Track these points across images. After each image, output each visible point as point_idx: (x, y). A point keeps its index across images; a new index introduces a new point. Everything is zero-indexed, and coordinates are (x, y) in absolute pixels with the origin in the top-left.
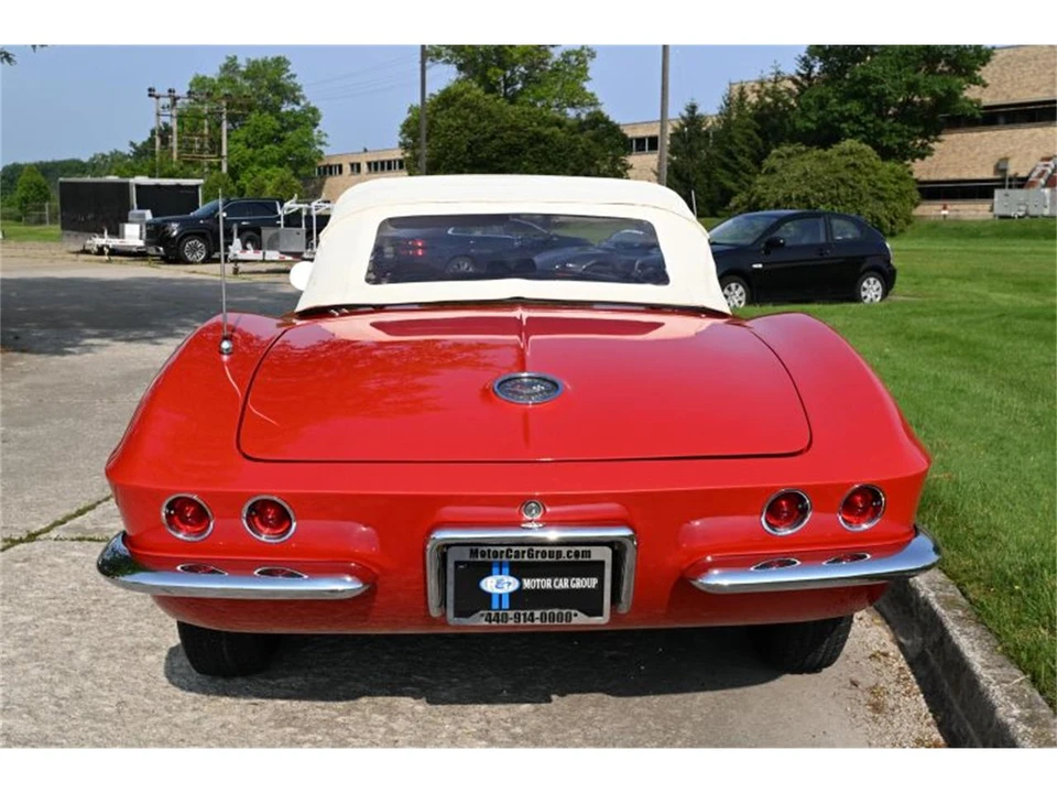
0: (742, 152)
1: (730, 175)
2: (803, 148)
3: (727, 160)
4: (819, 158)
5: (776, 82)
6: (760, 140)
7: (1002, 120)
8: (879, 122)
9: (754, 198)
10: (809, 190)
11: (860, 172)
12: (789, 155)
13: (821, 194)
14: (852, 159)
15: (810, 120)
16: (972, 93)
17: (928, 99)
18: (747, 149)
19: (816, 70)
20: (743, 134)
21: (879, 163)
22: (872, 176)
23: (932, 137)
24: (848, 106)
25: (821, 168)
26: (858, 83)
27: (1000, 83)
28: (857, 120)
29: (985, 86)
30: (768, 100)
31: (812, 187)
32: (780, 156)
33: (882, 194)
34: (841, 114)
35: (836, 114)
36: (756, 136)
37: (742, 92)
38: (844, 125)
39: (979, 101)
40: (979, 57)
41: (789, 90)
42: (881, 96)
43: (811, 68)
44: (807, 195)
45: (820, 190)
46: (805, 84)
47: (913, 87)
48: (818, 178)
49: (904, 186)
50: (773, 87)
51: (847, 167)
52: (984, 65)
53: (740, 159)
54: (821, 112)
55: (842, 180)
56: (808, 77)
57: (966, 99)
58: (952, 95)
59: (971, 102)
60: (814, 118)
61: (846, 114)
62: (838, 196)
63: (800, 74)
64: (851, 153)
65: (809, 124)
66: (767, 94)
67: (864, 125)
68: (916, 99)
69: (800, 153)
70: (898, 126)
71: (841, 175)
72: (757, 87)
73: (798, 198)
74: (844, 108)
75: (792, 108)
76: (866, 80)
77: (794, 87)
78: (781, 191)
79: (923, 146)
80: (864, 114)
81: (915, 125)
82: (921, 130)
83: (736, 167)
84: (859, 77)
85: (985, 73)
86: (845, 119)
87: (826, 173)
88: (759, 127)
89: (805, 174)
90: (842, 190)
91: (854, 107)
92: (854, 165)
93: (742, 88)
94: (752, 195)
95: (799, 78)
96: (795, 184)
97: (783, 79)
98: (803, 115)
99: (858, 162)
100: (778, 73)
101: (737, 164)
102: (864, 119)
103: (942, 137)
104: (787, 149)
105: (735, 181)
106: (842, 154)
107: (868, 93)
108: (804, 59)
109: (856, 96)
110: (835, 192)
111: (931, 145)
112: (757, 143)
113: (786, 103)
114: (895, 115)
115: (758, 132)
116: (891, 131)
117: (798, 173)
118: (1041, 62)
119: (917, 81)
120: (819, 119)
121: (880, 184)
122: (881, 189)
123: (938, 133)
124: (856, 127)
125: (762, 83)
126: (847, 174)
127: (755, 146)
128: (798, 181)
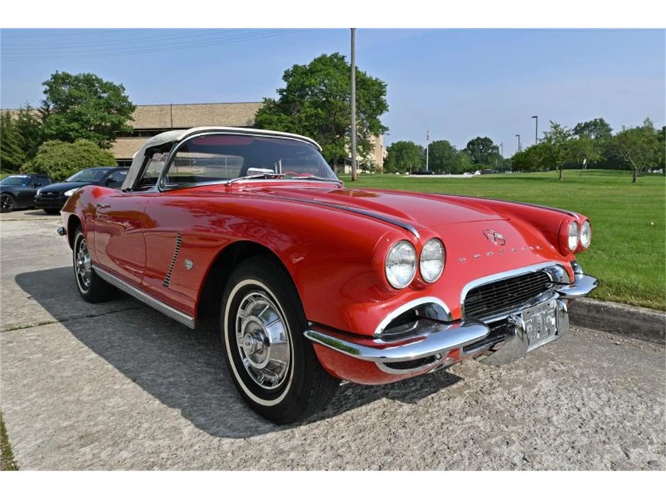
0: (13, 143)
1: (7, 154)
2: (60, 142)
3: (4, 146)
4: (69, 147)
5: (28, 110)
6: (23, 138)
7: (140, 135)
8: (88, 132)
9: (36, 165)
10: (67, 161)
11: (91, 153)
12: (53, 145)
13: (73, 163)
14: (86, 148)
15: (53, 130)
16: (128, 123)
17: (108, 124)
18: (16, 141)
19: (51, 107)
20: (13, 134)
21: (98, 150)
22: (97, 156)
23: (112, 140)
24: (72, 124)
25: (72, 151)
26: (77, 114)
27: (138, 120)
28: (77, 131)
29: (134, 121)
30: (25, 119)
31: (68, 160)
32: (48, 145)
33: (102, 163)
34: (69, 128)
35: (67, 128)
36: (20, 136)
37: (8, 114)
38: (70, 133)
39: (132, 127)
40: (130, 108)
41: (36, 115)
42: (88, 122)
43: (49, 106)
44: (66, 163)
45: (73, 161)
46: (46, 113)
47: (103, 119)
48: (70, 156)
49: (112, 160)
50: (27, 114)
51: (84, 151)
52: (132, 112)
53: (13, 146)
54: (57, 127)
55: (83, 157)
56: (47, 110)
57: (126, 125)
58: (120, 123)
59: (129, 127)
60: (55, 129)
61: (72, 128)
62: (82, 164)
63: (44, 109)
64: (85, 145)
65: (52, 132)
66: (24, 116)
67: (81, 133)
68: (103, 124)
69: (59, 144)
70: (97, 134)
71: (82, 154)
72: (19, 112)
73: (62, 164)
74: (70, 125)
75: (39, 124)
76: (80, 114)
77: (40, 114)
78: (52, 162)
79: (108, 144)
80: (80, 129)
81: (104, 134)
82: (108, 137)
83: (10, 150)
84: (76, 112)
85: (133, 115)
86: (72, 130)
87: (75, 153)
88: (22, 132)
89: (64, 153)
90: (84, 161)
91: (75, 125)
92: (88, 150)
93: (8, 112)
94: (35, 163)
95: (42, 110)
96: (59, 159)
97: (32, 110)
98: (49, 127)
99: (89, 149)
100: (29, 107)
101: (11, 148)
102: (80, 131)
103: (117, 140)
104: (50, 142)
105: (10, 157)
106: (81, 145)
107: (82, 120)
108: (44, 101)
109: (76, 120)
110: (80, 162)
111: (112, 144)
112: (22, 139)
113: (35, 121)
114: (94, 130)
115: (21, 134)
116: (94, 137)
117: (60, 153)
118: (154, 113)
119: (105, 116)
120: (57, 130)
121: (101, 159)
122: (102, 161)
123: (114, 139)
124: (77, 134)
125: (21, 111)
126: (85, 154)
127: (21, 140)
128: (61, 156)
